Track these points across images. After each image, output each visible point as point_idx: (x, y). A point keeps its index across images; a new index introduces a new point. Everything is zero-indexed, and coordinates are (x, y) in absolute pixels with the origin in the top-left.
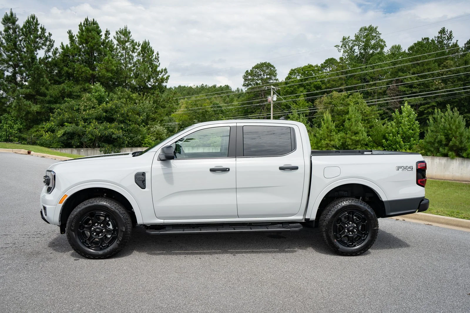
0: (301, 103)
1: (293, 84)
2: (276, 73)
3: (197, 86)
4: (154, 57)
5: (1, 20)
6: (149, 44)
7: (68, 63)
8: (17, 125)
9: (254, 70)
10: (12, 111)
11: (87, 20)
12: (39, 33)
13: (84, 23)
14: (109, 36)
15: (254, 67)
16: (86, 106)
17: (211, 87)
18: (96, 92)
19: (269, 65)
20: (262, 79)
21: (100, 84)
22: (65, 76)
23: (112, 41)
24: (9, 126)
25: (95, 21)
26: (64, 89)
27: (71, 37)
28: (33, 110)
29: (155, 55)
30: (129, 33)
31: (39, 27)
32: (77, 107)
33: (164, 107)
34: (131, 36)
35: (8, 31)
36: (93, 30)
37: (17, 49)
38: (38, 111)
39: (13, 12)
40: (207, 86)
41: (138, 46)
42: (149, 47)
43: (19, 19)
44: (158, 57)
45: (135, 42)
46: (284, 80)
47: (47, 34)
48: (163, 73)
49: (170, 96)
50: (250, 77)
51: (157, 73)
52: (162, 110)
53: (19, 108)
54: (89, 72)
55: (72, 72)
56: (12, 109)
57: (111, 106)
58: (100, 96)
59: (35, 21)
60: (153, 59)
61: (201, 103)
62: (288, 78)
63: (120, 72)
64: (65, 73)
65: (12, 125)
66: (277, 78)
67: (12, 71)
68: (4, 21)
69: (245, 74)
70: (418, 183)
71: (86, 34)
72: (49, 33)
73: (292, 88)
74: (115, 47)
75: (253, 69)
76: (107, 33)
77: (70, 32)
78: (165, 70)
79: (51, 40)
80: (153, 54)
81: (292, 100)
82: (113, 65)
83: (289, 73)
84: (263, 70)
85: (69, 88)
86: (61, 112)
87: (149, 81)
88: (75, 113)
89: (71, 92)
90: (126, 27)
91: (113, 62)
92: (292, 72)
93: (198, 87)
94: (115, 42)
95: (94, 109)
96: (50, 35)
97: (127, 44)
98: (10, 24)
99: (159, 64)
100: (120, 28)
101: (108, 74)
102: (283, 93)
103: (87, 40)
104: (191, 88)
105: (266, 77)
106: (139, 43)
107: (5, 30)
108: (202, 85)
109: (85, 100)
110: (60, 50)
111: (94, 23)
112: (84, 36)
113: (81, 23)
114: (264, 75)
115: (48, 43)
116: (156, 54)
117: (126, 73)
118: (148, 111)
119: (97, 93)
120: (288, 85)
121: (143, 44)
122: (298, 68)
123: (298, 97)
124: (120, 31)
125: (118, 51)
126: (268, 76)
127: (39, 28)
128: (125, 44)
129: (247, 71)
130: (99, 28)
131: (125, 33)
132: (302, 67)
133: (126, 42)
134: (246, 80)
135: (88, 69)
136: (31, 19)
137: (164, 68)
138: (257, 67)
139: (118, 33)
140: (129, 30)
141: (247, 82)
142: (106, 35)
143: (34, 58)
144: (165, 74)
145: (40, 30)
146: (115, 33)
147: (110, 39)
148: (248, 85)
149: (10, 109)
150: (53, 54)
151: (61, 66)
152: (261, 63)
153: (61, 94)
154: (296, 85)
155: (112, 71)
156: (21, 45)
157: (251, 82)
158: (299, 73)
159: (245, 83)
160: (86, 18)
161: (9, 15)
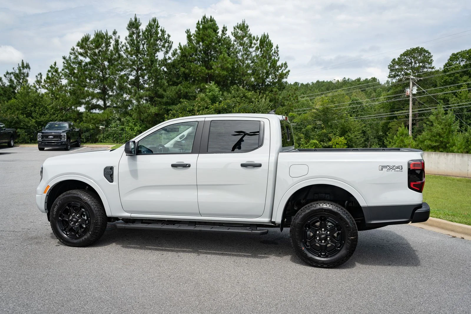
0: (462, 95)
1: (454, 72)
2: (432, 60)
3: (338, 81)
4: (273, 51)
5: (127, 26)
6: (268, 38)
7: (185, 63)
8: (137, 127)
9: (402, 58)
10: (133, 114)
11: (204, 17)
12: (159, 35)
13: (202, 21)
14: (227, 32)
15: (402, 54)
16: (200, 106)
17: (355, 80)
18: (209, 92)
19: (421, 51)
20: (413, 68)
21: (215, 83)
22: (182, 77)
23: (229, 38)
24: (130, 128)
25: (212, 18)
26: (180, 90)
27: (189, 37)
28: (151, 112)
29: (275, 49)
30: (247, 27)
31: (159, 29)
32: (192, 108)
33: (283, 105)
34: (249, 30)
35: (132, 36)
36: (210, 27)
37: (139, 53)
38: (156, 112)
39: (137, 17)
40: (350, 80)
41: (257, 41)
42: (268, 41)
43: (142, 23)
44: (278, 51)
45: (252, 36)
46: (442, 67)
47: (166, 36)
48: (283, 68)
49: (290, 93)
50: (397, 66)
51: (277, 69)
52: (281, 109)
53: (139, 110)
54: (205, 71)
55: (188, 73)
56: (133, 111)
57: (223, 105)
58: (214, 96)
59: (156, 24)
60: (272, 53)
61: (339, 100)
62: (448, 65)
63: (236, 69)
64: (182, 74)
65: (133, 127)
66: (432, 66)
67: (135, 74)
68: (129, 27)
69: (391, 63)
70: (410, 187)
71: (202, 33)
72: (168, 35)
73: (453, 77)
74: (232, 42)
75: (401, 56)
76: (225, 29)
77: (188, 31)
78: (286, 64)
79: (170, 42)
80: (271, 48)
81: (452, 91)
82: (228, 63)
83: (450, 58)
84: (414, 58)
85: (185, 89)
86: (176, 113)
87: (267, 77)
88: (189, 114)
89: (187, 93)
90: (244, 21)
91: (228, 59)
92: (454, 57)
93: (340, 81)
94: (233, 38)
95: (207, 110)
96: (169, 36)
97: (245, 39)
98: (134, 29)
99: (279, 58)
100: (238, 23)
101: (223, 73)
102: (440, 84)
103: (203, 39)
104: (331, 82)
105: (418, 65)
106: (257, 37)
107: (129, 35)
108: (344, 79)
109: (199, 100)
110: (179, 51)
111: (212, 20)
112: (201, 35)
113: (199, 22)
114: (415, 63)
115: (167, 45)
116: (275, 47)
117: (242, 71)
118: (264, 110)
119: (211, 93)
120: (448, 73)
121: (261, 38)
122: (461, 51)
123: (459, 87)
124: (238, 26)
125: (235, 48)
126: (421, 64)
127: (159, 31)
128: (242, 39)
129: (394, 60)
130: (216, 25)
131: (243, 27)
132: (468, 50)
133: (244, 37)
134: (392, 70)
135: (204, 68)
136: (152, 23)
137: (284, 62)
138: (406, 54)
139: (236, 28)
140: (247, 24)
141: (393, 73)
142: (223, 31)
143: (153, 61)
144: (285, 69)
145: (160, 33)
146: (233, 29)
147: (227, 36)
148: (394, 77)
149: (131, 111)
150: (172, 55)
151: (178, 67)
152: (411, 49)
153: (178, 95)
154: (458, 73)
155: (227, 69)
156: (144, 49)
157: (398, 72)
158: (463, 58)
159: (391, 74)
160: (204, 16)
161: (133, 20)
